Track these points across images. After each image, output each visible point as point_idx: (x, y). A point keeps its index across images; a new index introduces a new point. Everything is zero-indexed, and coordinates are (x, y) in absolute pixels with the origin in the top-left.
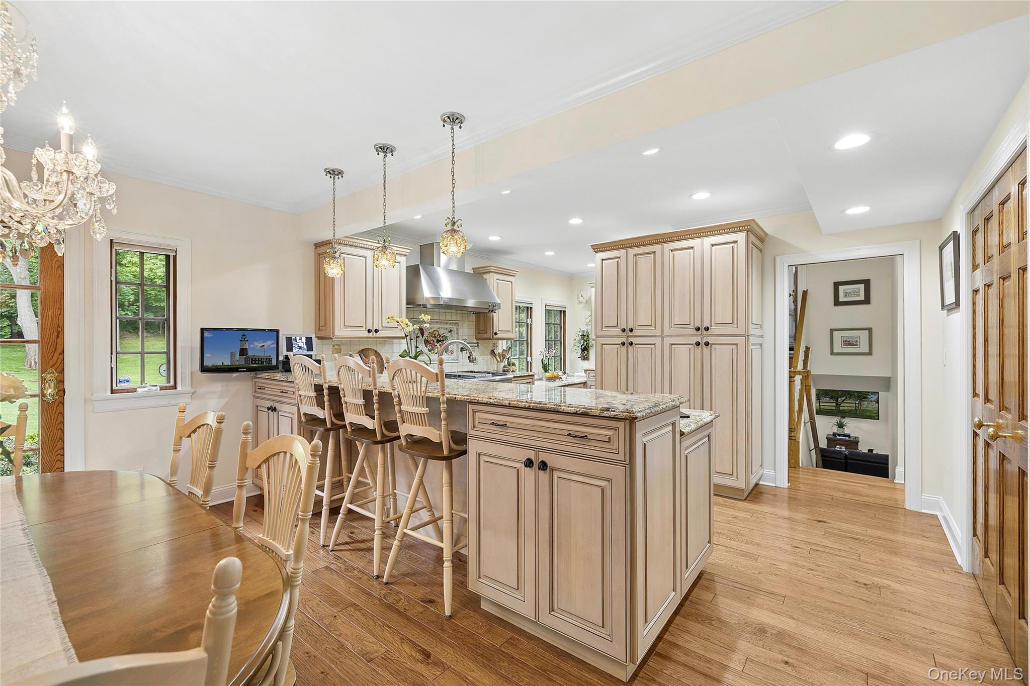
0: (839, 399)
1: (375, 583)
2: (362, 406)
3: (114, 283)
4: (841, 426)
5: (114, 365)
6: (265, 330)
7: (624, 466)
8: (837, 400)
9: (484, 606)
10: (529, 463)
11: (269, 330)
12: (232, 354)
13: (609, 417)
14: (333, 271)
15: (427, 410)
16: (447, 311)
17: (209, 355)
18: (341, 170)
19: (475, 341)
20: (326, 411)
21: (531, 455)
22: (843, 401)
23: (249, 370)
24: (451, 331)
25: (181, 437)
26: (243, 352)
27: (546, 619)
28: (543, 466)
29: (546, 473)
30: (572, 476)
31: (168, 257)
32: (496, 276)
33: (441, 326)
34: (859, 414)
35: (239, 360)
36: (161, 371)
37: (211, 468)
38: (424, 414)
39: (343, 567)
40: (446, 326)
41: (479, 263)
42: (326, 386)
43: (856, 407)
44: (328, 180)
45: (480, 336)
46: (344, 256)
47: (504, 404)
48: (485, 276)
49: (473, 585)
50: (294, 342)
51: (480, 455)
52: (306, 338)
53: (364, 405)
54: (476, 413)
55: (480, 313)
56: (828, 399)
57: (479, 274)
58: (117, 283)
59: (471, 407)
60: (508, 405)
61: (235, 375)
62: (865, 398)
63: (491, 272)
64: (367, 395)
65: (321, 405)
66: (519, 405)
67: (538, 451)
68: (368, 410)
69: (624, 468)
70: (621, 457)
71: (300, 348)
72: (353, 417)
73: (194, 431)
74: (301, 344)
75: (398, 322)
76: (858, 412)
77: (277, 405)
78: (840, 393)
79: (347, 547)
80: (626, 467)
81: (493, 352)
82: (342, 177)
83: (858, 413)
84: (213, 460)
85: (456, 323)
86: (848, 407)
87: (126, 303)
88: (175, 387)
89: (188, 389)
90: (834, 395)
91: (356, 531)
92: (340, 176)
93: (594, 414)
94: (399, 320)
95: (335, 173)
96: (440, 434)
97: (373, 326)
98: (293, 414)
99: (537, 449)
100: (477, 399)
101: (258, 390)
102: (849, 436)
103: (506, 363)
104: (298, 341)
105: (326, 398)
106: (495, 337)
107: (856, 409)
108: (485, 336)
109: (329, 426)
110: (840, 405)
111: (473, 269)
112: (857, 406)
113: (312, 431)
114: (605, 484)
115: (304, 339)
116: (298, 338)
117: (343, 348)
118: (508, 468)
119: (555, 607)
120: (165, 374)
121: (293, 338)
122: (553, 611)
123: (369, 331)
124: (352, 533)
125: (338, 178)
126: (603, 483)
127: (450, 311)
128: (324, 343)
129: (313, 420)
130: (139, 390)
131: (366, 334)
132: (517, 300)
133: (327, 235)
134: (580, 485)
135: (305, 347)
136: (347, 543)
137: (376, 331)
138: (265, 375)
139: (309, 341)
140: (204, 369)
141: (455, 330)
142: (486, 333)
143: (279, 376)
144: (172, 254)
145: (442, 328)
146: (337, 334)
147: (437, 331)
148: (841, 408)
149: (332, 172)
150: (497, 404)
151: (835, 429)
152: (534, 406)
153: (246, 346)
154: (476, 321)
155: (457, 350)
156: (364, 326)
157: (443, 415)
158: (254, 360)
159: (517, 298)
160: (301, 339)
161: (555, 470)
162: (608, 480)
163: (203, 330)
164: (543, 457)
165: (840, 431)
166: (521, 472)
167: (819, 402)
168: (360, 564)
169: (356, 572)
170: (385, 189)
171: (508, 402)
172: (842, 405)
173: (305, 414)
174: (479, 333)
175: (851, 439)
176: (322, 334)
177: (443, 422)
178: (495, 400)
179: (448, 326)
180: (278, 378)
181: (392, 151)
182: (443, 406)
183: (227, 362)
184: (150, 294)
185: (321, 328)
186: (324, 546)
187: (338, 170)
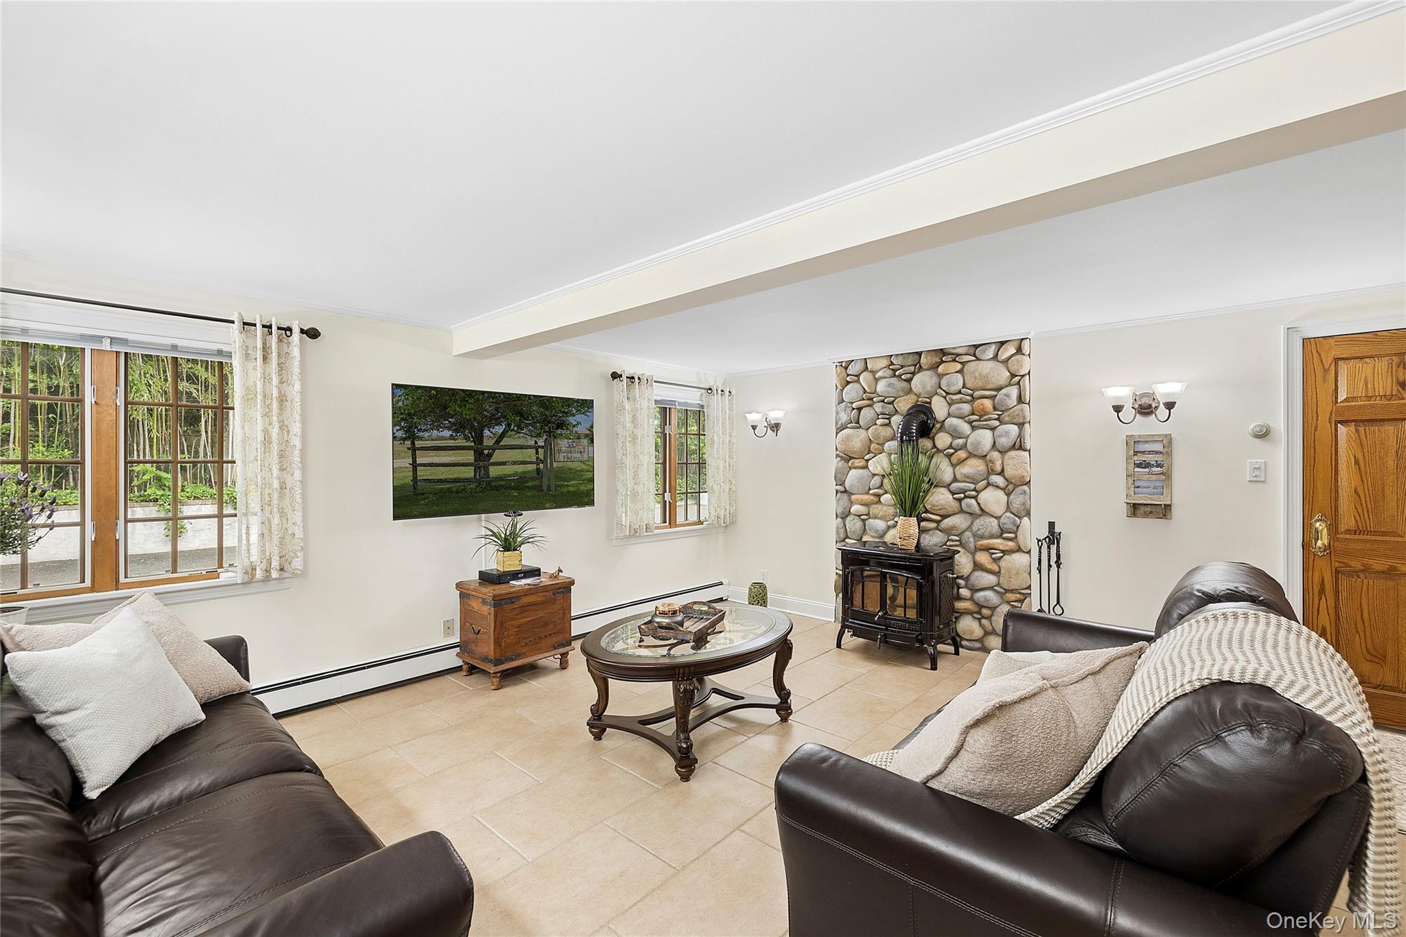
0: (486, 432)
4: (509, 544)
8: (479, 438)
22: (498, 442)
34: (549, 489)
43: (538, 461)
56: (447, 433)
62: (561, 425)
76: (545, 480)
78: (489, 407)
83: (545, 488)
86: (514, 463)
90: (468, 414)
102: (536, 572)
107: (538, 469)
110: (490, 456)
112: (541, 457)
148: (494, 471)
151: (493, 560)
165: (510, 562)
167: (414, 450)
172: (498, 456)
175: (544, 580)
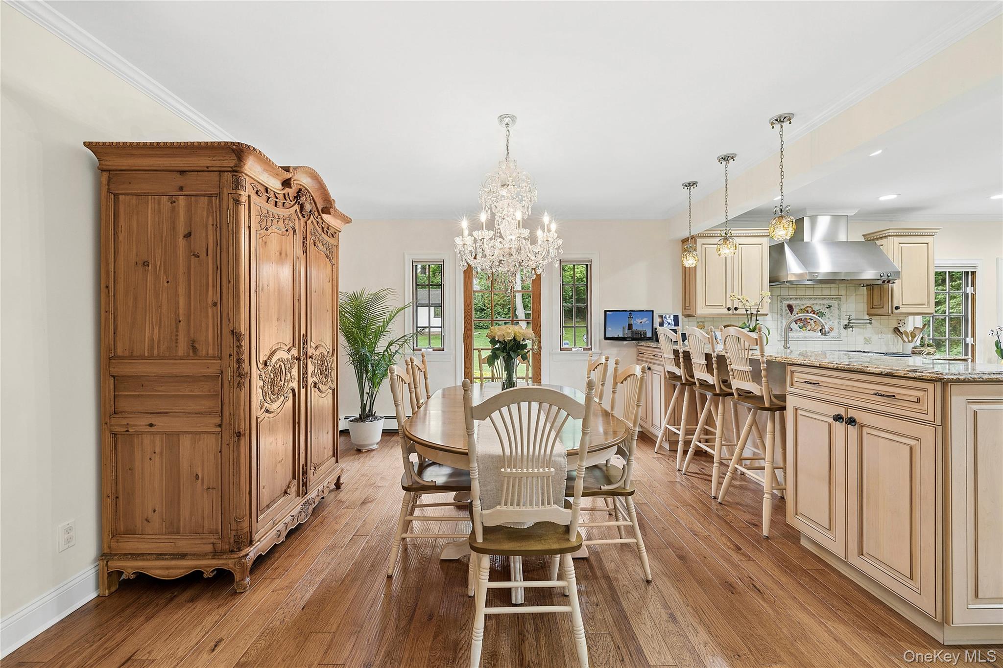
1: (713, 501)
2: (705, 366)
3: (561, 285)
5: (561, 334)
6: (643, 311)
7: (934, 427)
9: (804, 542)
10: (838, 418)
11: (646, 311)
12: (624, 329)
13: (915, 378)
14: (689, 262)
15: (750, 369)
16: (824, 285)
17: (610, 329)
18: (694, 181)
19: (867, 317)
20: (681, 370)
21: (841, 411)
23: (633, 339)
24: (830, 307)
25: (590, 371)
26: (630, 327)
27: (855, 560)
28: (852, 421)
29: (855, 428)
30: (881, 433)
31: (587, 265)
32: (897, 240)
33: (816, 302)
35: (628, 334)
36: (584, 339)
37: (603, 385)
38: (747, 371)
39: (690, 485)
40: (822, 302)
41: (872, 228)
42: (681, 351)
44: (686, 190)
45: (873, 311)
46: (705, 246)
47: (815, 365)
48: (878, 242)
49: (791, 519)
50: (664, 319)
51: (797, 409)
52: (674, 316)
53: (706, 365)
54: (794, 373)
55: (873, 285)
57: (871, 240)
58: (563, 285)
59: (789, 368)
60: (819, 366)
61: (625, 342)
63: (889, 236)
64: (708, 357)
65: (678, 365)
66: (828, 365)
67: (848, 408)
68: (709, 368)
69: (934, 428)
70: (930, 417)
71: (669, 324)
72: (700, 374)
73: (596, 368)
74: (670, 321)
75: (739, 299)
77: (651, 366)
79: (697, 475)
80: (936, 427)
81: (897, 330)
82: (696, 186)
84: (603, 381)
85: (837, 298)
87: (567, 297)
88: (591, 349)
89: (598, 351)
91: (707, 468)
92: (695, 186)
93: (899, 375)
94: (739, 297)
95: (690, 185)
96: (761, 388)
97: (733, 305)
98: (661, 372)
99: (847, 406)
100: (793, 361)
101: (640, 355)
103: (918, 343)
104: (667, 318)
105: (681, 360)
106: (896, 312)
108: (880, 311)
109: (684, 381)
111: (863, 235)
113: (675, 385)
114: (915, 443)
115: (672, 317)
116: (667, 316)
117: (706, 324)
118: (821, 422)
119: (864, 552)
120: (585, 340)
121: (664, 316)
122: (862, 555)
123: (729, 309)
124: (703, 469)
125: (694, 188)
126: (912, 442)
127: (828, 285)
128: (689, 320)
129: (674, 377)
130: (573, 349)
131: (726, 312)
132: (936, 264)
133: (686, 234)
134: (889, 441)
135: (673, 323)
136: (697, 473)
137: (736, 309)
138: (643, 343)
139: (676, 318)
140: (606, 338)
141: (836, 305)
142: (883, 307)
143: (652, 344)
144: (589, 264)
145: (817, 304)
146: (699, 312)
147: (810, 307)
149: (688, 185)
150: (809, 364)
152: (841, 367)
153: (632, 322)
154: (867, 295)
155: (839, 328)
156: (724, 305)
157: (763, 373)
158: (636, 333)
159: (938, 262)
160: (669, 317)
161: (864, 426)
162: (918, 439)
163: (605, 312)
164: (852, 413)
166: (833, 426)
168: (703, 488)
169: (699, 491)
170: (726, 190)
171: (819, 363)
173: (669, 372)
174: (873, 308)
176: (687, 312)
177: (763, 379)
178: (809, 362)
179: (826, 302)
180: (651, 346)
181: (732, 158)
182: (763, 366)
183: (621, 335)
184: (581, 289)
185: (687, 308)
186: (679, 470)
187: (692, 182)
